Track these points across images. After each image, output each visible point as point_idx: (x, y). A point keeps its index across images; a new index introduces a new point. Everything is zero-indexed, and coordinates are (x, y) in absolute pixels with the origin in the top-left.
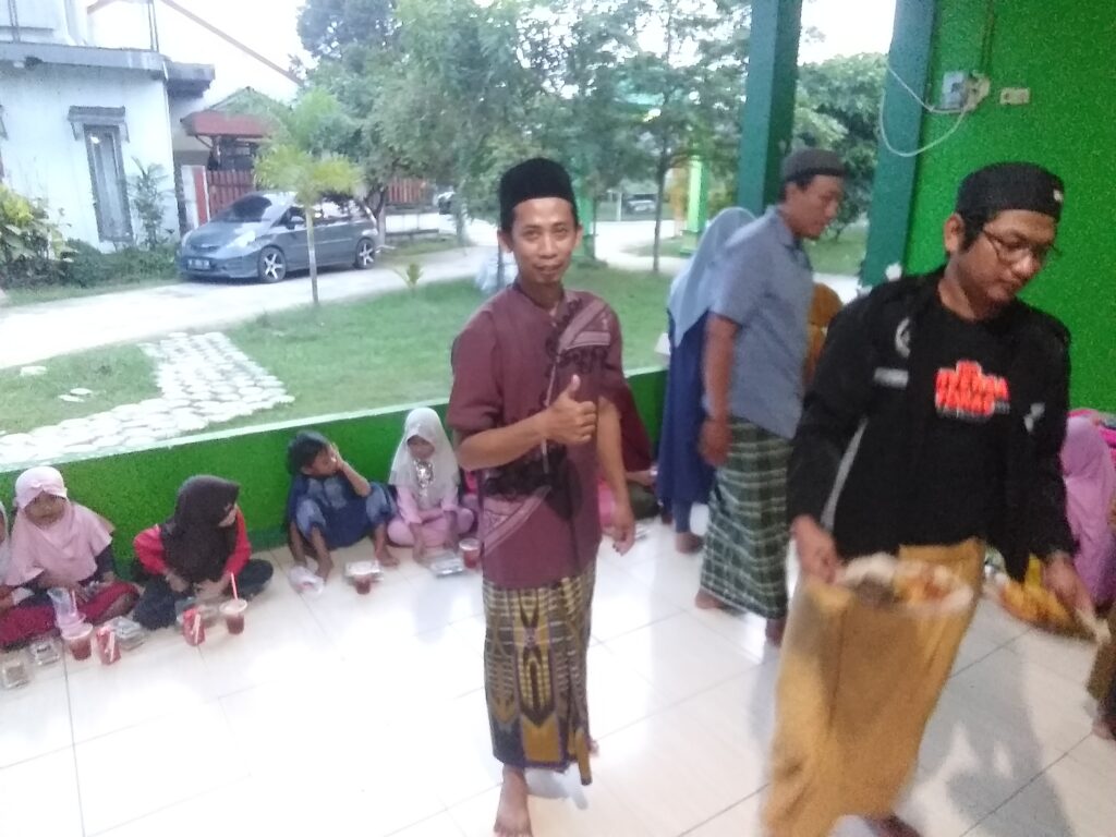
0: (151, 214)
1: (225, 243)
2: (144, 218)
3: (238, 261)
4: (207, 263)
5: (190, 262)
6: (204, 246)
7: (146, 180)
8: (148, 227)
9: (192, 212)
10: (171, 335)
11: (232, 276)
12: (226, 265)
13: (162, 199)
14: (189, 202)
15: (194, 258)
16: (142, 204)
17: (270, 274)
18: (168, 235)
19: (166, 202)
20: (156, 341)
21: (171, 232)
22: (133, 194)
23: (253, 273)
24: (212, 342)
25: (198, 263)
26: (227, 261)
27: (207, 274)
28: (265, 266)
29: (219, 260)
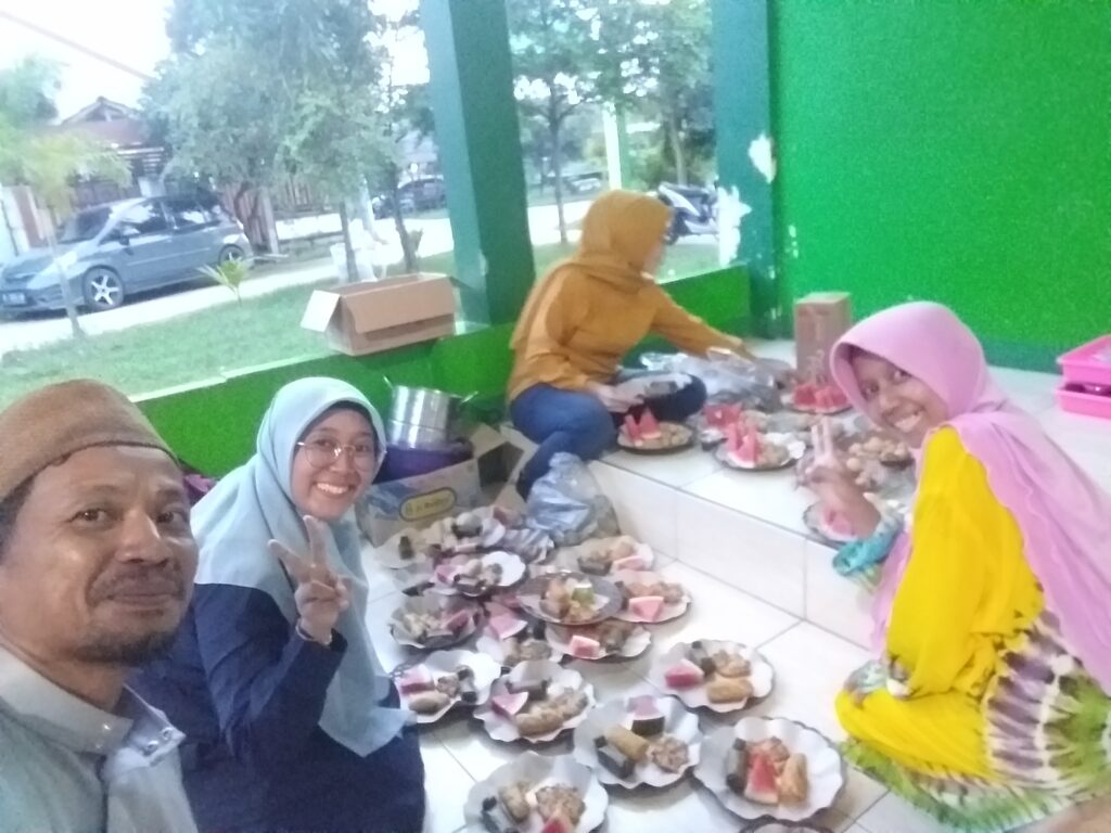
3: (57, 290)
4: (23, 297)
5: (4, 297)
9: (22, 241)
11: (52, 308)
14: (17, 228)
15: (9, 292)
17: (103, 300)
25: (13, 298)
26: (45, 290)
27: (24, 310)
28: (94, 291)
29: (36, 291)
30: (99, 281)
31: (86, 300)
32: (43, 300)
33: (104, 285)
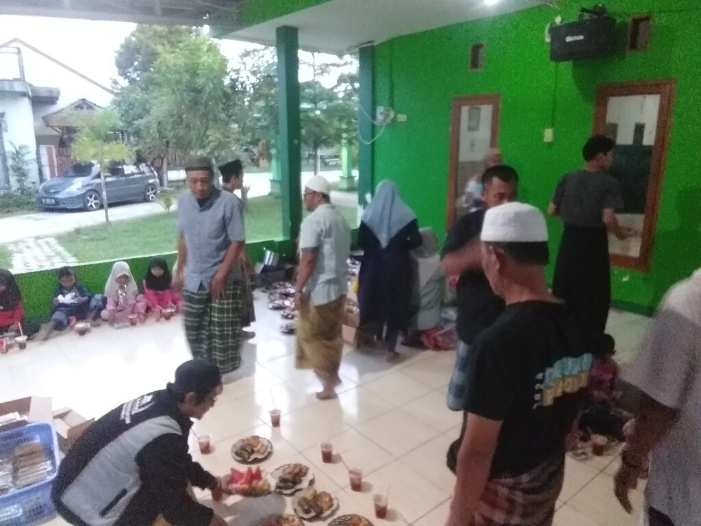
0: (21, 173)
1: (65, 189)
2: (17, 176)
3: (71, 199)
4: (53, 201)
5: (44, 200)
6: (52, 191)
7: (17, 155)
8: (19, 181)
9: (47, 172)
10: (25, 240)
11: (68, 208)
12: (64, 202)
13: (27, 165)
14: (45, 166)
15: (46, 198)
16: (15, 168)
17: (91, 206)
18: (31, 185)
19: (30, 167)
20: (16, 243)
21: (34, 183)
22: (10, 162)
23: (81, 205)
24: (47, 243)
25: (48, 201)
26: (65, 199)
27: (53, 207)
28: (88, 201)
29: (60, 199)
30: (91, 197)
31: (84, 205)
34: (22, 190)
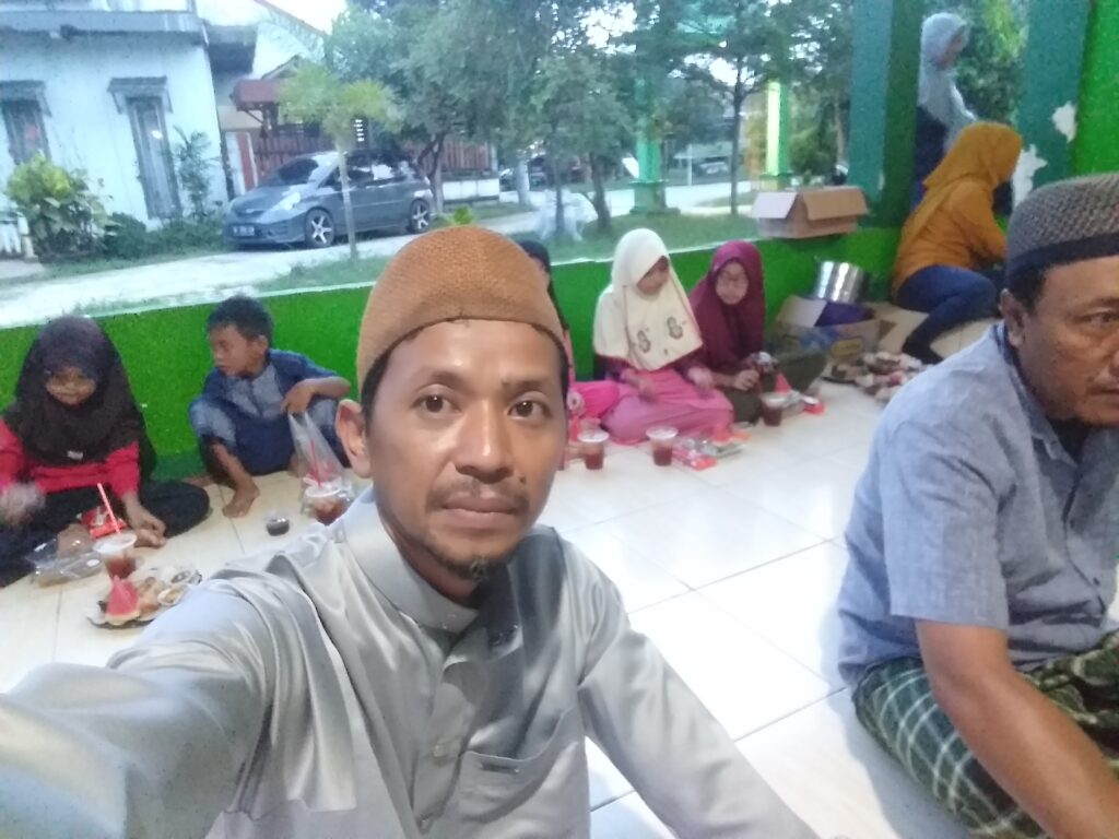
0: (199, 186)
1: (271, 207)
2: (190, 188)
3: (283, 225)
5: (235, 230)
6: (249, 212)
7: (189, 151)
8: (194, 198)
9: (239, 180)
11: (279, 242)
12: (272, 231)
13: (206, 168)
14: (236, 170)
15: (238, 225)
16: (187, 175)
17: (318, 238)
18: (215, 207)
19: (211, 172)
21: (219, 203)
22: (178, 165)
23: (300, 237)
25: (243, 230)
26: (272, 225)
27: (252, 241)
28: (313, 230)
29: (264, 225)
30: (317, 221)
31: (306, 236)
32: (270, 234)
33: (320, 226)
34: (200, 214)
